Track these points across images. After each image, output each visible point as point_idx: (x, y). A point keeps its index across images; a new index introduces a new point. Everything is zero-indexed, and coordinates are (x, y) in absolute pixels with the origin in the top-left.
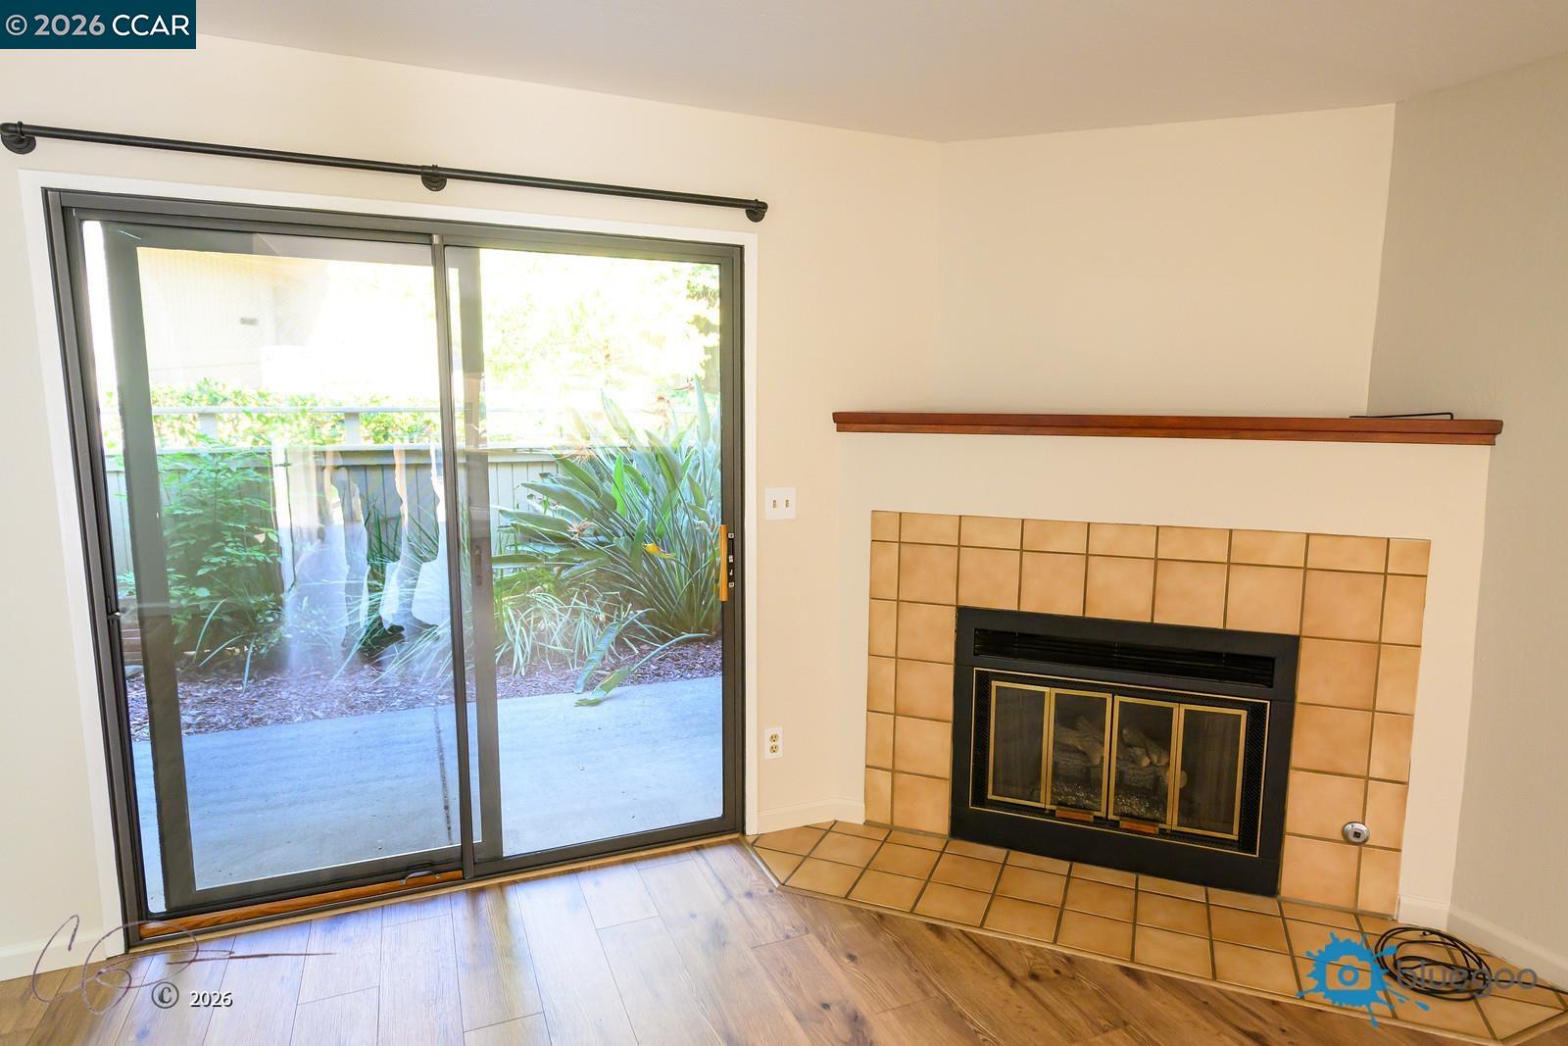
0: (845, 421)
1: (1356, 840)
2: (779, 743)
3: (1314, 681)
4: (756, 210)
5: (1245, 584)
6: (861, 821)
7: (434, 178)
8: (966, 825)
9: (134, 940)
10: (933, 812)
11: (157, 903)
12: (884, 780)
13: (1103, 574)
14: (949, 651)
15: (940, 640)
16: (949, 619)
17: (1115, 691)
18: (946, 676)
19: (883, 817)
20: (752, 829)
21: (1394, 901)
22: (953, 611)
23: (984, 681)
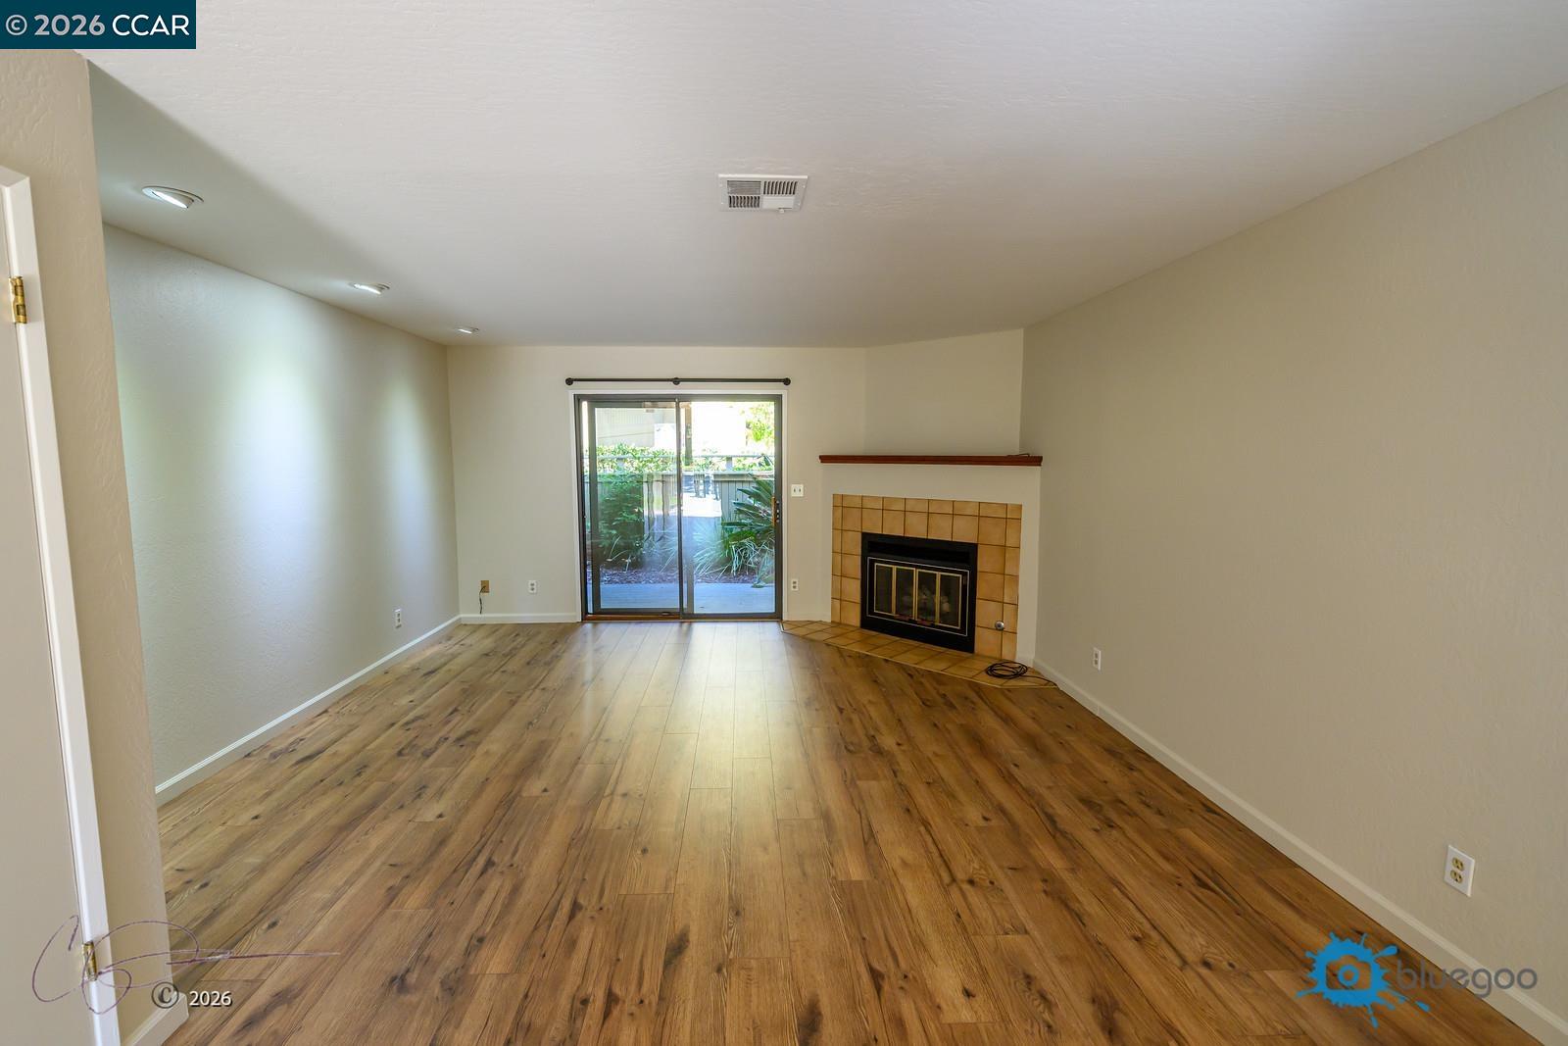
0: (825, 459)
1: (999, 628)
2: (797, 585)
3: (985, 562)
4: (787, 382)
5: (959, 523)
6: (828, 620)
7: (676, 381)
8: (867, 623)
9: (585, 617)
10: (854, 617)
11: (590, 610)
12: (837, 603)
13: (912, 519)
14: (859, 551)
15: (855, 545)
16: (859, 537)
17: (917, 567)
18: (858, 560)
19: (837, 620)
20: (785, 618)
21: (1014, 655)
22: (860, 535)
23: (872, 562)
